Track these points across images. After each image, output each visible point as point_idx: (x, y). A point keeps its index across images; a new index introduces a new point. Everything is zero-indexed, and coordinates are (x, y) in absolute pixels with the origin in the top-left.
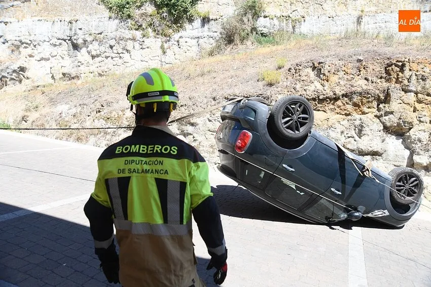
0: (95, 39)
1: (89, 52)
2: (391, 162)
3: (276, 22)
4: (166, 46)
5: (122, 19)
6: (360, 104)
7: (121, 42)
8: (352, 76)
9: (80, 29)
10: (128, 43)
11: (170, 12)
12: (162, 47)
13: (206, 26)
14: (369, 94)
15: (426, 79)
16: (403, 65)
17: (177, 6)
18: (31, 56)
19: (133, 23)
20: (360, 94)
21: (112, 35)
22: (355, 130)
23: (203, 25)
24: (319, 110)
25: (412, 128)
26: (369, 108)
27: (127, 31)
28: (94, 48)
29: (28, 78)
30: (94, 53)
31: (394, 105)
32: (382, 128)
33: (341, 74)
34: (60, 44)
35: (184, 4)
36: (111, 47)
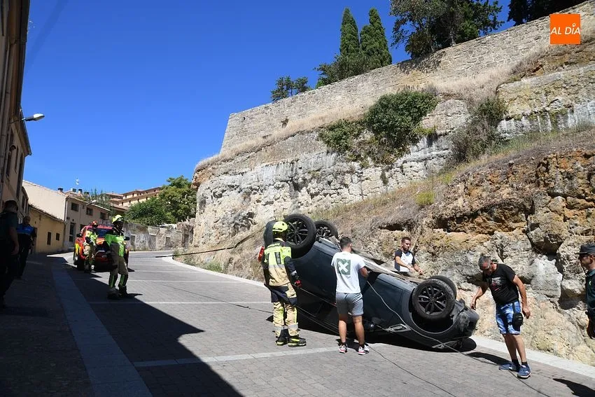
0: (313, 177)
1: (308, 191)
2: (542, 291)
3: (525, 122)
4: (387, 174)
5: (340, 152)
6: (503, 218)
7: (338, 177)
8: (497, 185)
9: (301, 168)
10: (345, 177)
11: (389, 136)
12: (383, 177)
13: (434, 145)
14: (510, 205)
15: (571, 177)
16: (548, 164)
17: (397, 127)
18: (258, 201)
19: (351, 154)
20: (500, 206)
21: (329, 170)
22: (497, 251)
23: (430, 144)
24: (459, 231)
25: (561, 243)
26: (515, 222)
27: (345, 164)
28: (313, 186)
29: (255, 224)
30: (313, 191)
31: (540, 215)
32: (530, 246)
33: (486, 184)
34: (283, 186)
35: (403, 123)
36: (329, 183)
